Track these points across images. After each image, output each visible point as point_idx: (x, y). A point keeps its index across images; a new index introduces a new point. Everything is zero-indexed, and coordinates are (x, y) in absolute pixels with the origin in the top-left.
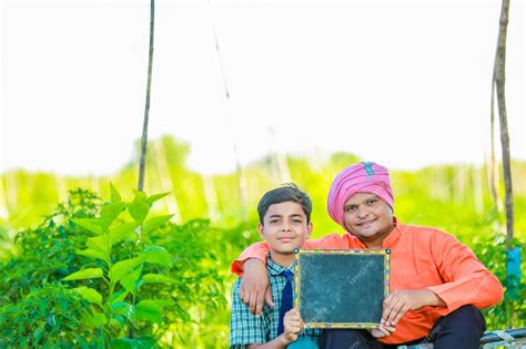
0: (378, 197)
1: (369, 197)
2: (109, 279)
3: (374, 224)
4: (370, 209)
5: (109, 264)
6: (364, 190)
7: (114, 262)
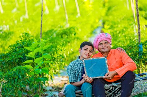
0: (108, 42)
1: (106, 41)
2: (34, 63)
3: (107, 49)
4: (106, 45)
5: (34, 59)
6: (105, 40)
7: (36, 58)
